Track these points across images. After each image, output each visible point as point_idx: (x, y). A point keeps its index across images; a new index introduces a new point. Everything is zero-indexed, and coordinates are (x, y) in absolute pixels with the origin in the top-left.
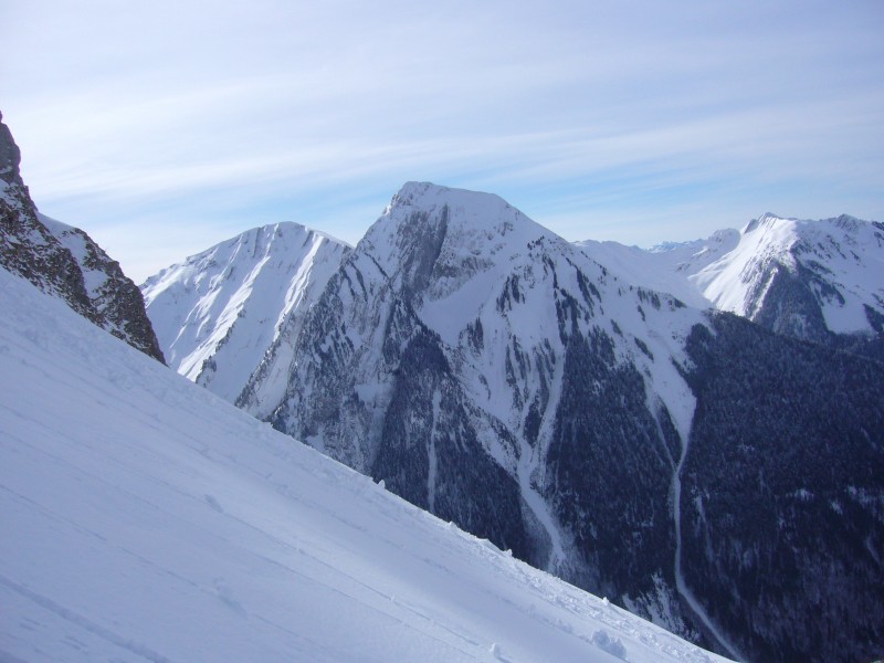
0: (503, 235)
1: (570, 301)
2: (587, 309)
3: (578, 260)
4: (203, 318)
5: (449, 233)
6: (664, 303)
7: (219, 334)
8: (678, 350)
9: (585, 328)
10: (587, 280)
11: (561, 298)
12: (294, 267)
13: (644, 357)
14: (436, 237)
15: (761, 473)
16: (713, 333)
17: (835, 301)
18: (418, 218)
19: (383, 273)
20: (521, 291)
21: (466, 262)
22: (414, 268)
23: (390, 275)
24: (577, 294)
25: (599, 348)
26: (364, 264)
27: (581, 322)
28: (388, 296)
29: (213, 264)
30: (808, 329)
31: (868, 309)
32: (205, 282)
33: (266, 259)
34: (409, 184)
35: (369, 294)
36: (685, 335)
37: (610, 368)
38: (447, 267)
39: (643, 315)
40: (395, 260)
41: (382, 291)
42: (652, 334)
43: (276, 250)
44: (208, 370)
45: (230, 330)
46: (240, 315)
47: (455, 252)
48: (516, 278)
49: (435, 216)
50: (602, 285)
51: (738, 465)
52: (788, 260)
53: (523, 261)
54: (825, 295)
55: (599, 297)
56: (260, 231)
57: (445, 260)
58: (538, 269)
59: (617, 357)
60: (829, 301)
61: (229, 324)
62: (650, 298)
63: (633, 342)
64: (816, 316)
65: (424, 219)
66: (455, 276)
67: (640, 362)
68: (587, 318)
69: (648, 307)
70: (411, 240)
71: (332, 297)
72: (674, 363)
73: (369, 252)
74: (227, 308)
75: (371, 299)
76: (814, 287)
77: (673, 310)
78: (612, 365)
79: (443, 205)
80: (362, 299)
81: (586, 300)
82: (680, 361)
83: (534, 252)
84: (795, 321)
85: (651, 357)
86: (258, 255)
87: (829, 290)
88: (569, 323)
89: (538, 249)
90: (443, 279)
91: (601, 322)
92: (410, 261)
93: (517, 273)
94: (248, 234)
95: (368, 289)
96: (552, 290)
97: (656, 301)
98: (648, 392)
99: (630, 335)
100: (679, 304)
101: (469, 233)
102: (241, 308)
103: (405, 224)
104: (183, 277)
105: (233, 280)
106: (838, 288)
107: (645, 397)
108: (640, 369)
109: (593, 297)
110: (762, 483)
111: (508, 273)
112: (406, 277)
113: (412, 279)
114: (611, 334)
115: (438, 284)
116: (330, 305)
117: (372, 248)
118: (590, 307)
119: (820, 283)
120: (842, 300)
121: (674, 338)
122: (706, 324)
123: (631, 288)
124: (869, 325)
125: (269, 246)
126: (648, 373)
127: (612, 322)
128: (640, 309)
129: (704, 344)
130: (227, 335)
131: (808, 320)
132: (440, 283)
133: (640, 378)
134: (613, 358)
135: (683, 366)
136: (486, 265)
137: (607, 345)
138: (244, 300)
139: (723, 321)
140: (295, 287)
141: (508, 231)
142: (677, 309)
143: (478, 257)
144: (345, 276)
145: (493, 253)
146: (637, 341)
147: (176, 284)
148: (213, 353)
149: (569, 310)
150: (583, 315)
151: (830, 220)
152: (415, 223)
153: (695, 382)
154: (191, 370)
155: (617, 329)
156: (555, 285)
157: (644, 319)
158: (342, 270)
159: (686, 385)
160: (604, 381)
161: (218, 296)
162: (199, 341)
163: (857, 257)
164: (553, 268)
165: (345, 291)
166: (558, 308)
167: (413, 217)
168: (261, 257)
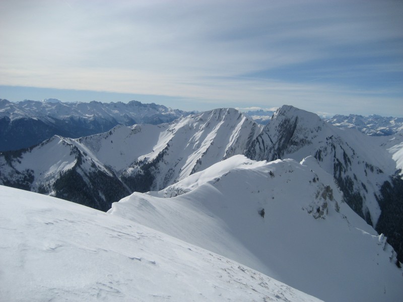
0: (317, 131)
1: (340, 164)
2: (345, 168)
3: (345, 147)
4: (196, 141)
5: (297, 128)
6: (375, 170)
7: (203, 149)
8: (377, 190)
9: (343, 176)
10: (347, 156)
11: (336, 162)
12: (233, 127)
13: (364, 191)
14: (292, 129)
15: (401, 244)
16: (392, 185)
18: (286, 121)
19: (272, 142)
20: (322, 157)
21: (302, 140)
22: (283, 141)
23: (274, 143)
24: (342, 161)
25: (348, 184)
26: (265, 137)
27: (342, 173)
28: (272, 151)
29: (201, 120)
32: (197, 126)
33: (222, 122)
34: (284, 106)
35: (266, 150)
37: (351, 193)
38: (294, 142)
39: (366, 173)
40: (276, 137)
41: (271, 149)
42: (369, 182)
43: (227, 119)
44: (198, 164)
45: (207, 149)
46: (211, 144)
47: (298, 136)
48: (320, 151)
49: (293, 120)
50: (352, 159)
51: (393, 239)
53: (324, 145)
55: (350, 163)
56: (221, 109)
57: (294, 139)
58: (329, 148)
59: (354, 189)
61: (207, 147)
63: (361, 183)
65: (289, 122)
66: (297, 145)
67: (362, 192)
68: (345, 172)
69: (368, 171)
70: (283, 130)
71: (253, 149)
72: (375, 195)
73: (267, 132)
74: (206, 139)
75: (266, 151)
77: (378, 173)
78: (352, 192)
79: (296, 116)
80: (263, 151)
81: (345, 164)
82: (377, 195)
83: (329, 141)
85: (367, 191)
86: (219, 120)
88: (338, 173)
89: (330, 141)
90: (292, 146)
91: (350, 174)
92: (282, 138)
93: (321, 149)
94: (216, 110)
95: (265, 148)
96: (333, 158)
97: (372, 169)
98: (364, 205)
99: (360, 181)
101: (304, 129)
102: (212, 141)
103: (281, 123)
104: (189, 122)
105: (209, 128)
107: (362, 207)
108: (362, 195)
109: (348, 163)
110: (400, 248)
111: (318, 149)
112: (279, 144)
113: (281, 145)
114: (353, 180)
115: (290, 148)
116: (251, 151)
117: (268, 131)
118: (347, 167)
121: (377, 185)
122: (390, 181)
123: (363, 162)
125: (224, 117)
126: (365, 197)
127: (354, 174)
128: (365, 171)
129: (388, 190)
130: (206, 151)
132: (292, 147)
133: (361, 199)
134: (352, 189)
135: (378, 197)
136: (309, 143)
137: (351, 184)
138: (213, 138)
139: (397, 181)
140: (233, 137)
141: (319, 130)
142: (380, 173)
143: (307, 139)
144: (258, 141)
145: (312, 138)
146: (362, 184)
147: (186, 125)
148: (200, 157)
149: (339, 167)
150: (344, 170)
152: (285, 123)
153: (382, 204)
154: (191, 162)
155: (355, 178)
156: (335, 156)
157: (366, 175)
158: (257, 138)
159: (378, 205)
160: (348, 198)
161: (203, 133)
162: (194, 150)
164: (335, 149)
165: (257, 147)
166: (334, 166)
167: (285, 120)
168: (220, 121)
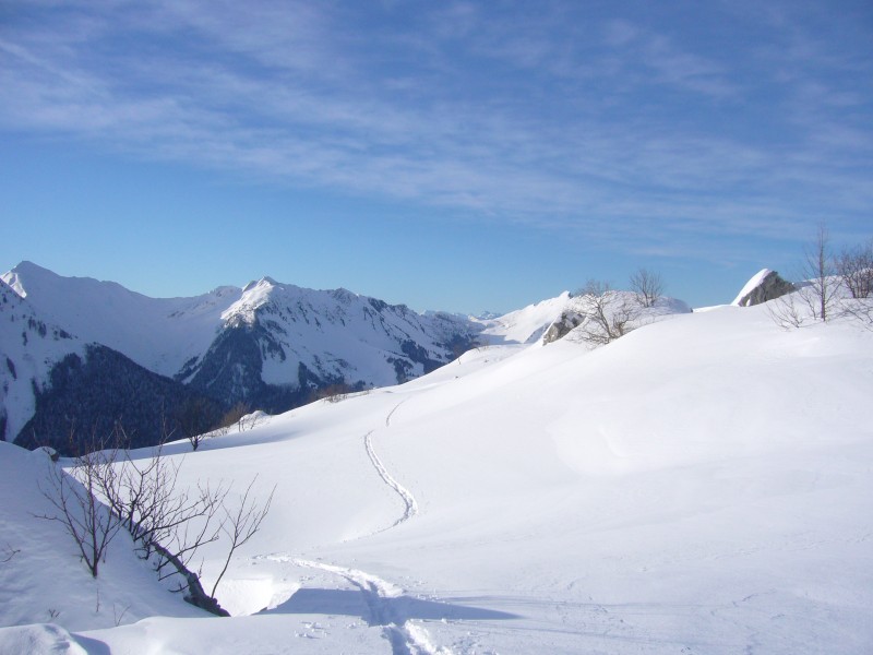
17: (278, 356)
30: (244, 378)
31: (302, 367)
36: (56, 361)
52: (250, 317)
54: (270, 350)
60: (272, 356)
62: (38, 326)
64: (256, 367)
76: (262, 343)
84: (236, 369)
87: (275, 347)
100: (64, 335)
106: (284, 347)
119: (269, 340)
120: (283, 357)
124: (297, 380)
131: (246, 370)
151: (328, 292)
163: (318, 324)
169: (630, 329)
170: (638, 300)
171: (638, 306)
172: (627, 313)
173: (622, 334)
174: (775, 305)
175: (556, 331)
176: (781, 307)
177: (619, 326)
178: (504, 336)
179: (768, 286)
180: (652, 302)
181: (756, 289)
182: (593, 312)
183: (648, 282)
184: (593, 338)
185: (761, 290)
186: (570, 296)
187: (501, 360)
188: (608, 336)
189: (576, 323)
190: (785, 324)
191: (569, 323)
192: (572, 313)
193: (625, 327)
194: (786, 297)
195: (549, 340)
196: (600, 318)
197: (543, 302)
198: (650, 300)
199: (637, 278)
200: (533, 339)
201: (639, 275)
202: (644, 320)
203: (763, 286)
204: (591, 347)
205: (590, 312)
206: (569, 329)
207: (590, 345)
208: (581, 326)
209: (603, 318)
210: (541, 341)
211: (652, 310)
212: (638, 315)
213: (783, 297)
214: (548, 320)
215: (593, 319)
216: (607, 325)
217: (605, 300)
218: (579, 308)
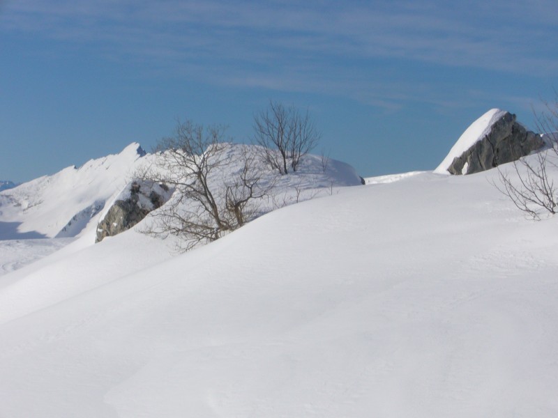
169: (256, 214)
170: (268, 160)
171: (269, 171)
172: (250, 184)
173: (241, 223)
174: (514, 172)
175: (121, 216)
176: (525, 177)
177: (235, 207)
178: (18, 224)
179: (499, 139)
180: (294, 165)
181: (479, 146)
182: (189, 182)
183: (287, 129)
184: (189, 228)
185: (486, 146)
186: (141, 152)
187: (15, 268)
188: (215, 226)
189: (157, 201)
190: (532, 206)
191: (143, 201)
192: (151, 182)
193: (246, 209)
194: (532, 158)
195: (107, 230)
196: (201, 192)
197: (91, 162)
198: (289, 162)
199: (268, 122)
200: (74, 228)
201: (272, 117)
202: (281, 197)
203: (490, 138)
204: (184, 245)
205: (183, 180)
206: (144, 213)
207: (183, 241)
208: (166, 206)
209: (206, 193)
210: (91, 232)
211: (294, 179)
212: (269, 188)
213: (528, 158)
214: (100, 195)
215: (188, 194)
216: (213, 206)
217: (211, 161)
218: (164, 173)
